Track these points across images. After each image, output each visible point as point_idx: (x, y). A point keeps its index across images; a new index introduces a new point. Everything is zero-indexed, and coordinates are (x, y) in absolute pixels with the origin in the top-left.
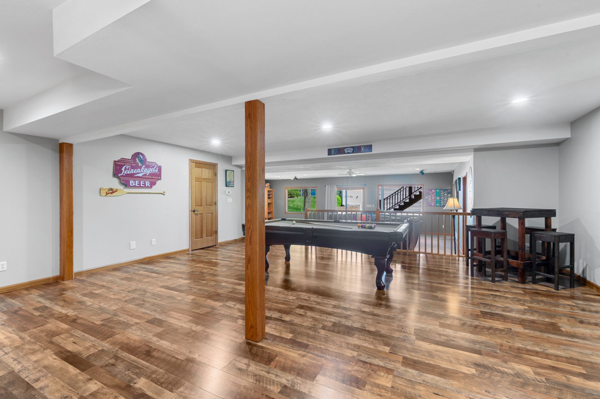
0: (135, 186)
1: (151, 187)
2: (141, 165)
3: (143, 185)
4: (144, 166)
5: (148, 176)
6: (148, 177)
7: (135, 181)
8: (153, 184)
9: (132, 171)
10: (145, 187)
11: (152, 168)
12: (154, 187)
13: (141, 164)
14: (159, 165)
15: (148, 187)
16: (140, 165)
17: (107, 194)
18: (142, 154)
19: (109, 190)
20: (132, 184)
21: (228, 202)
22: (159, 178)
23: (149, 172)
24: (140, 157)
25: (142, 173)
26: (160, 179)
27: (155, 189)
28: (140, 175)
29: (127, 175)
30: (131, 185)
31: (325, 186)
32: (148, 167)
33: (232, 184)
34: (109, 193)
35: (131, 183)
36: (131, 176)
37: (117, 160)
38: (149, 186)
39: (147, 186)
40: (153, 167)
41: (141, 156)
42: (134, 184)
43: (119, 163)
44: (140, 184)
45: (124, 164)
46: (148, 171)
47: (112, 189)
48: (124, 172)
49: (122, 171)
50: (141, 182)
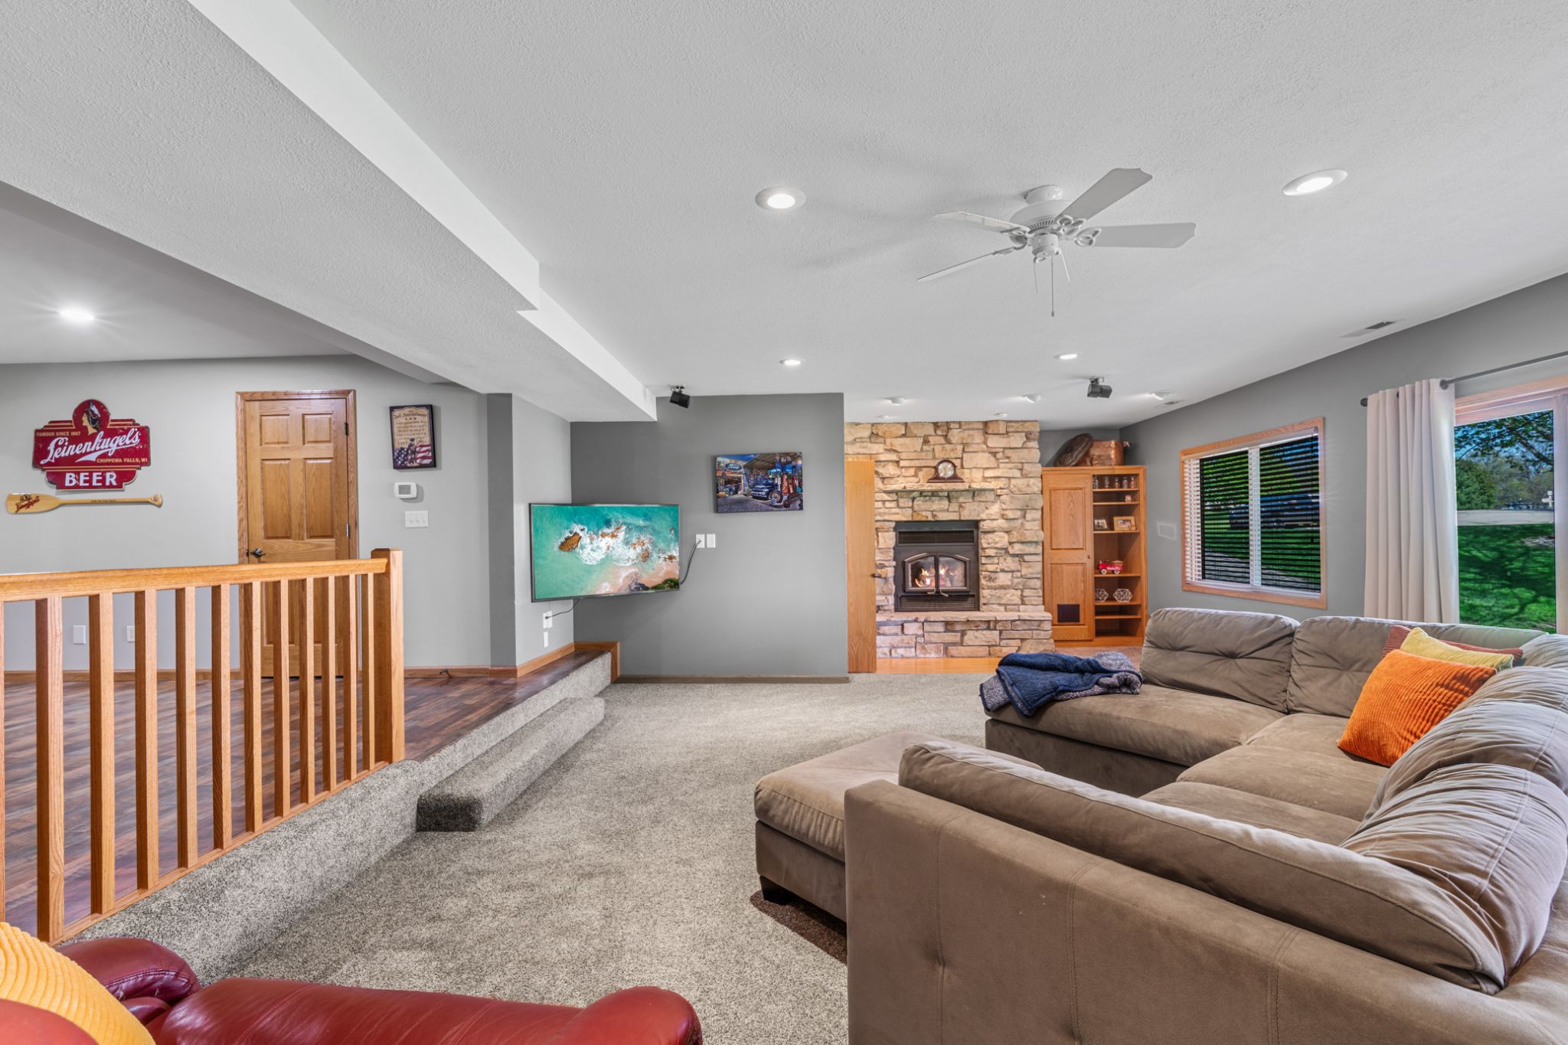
0: (77, 487)
1: (119, 486)
2: (95, 431)
3: (98, 481)
4: (102, 433)
5: (113, 457)
6: (112, 460)
7: (78, 474)
8: (125, 477)
9: (72, 450)
10: (104, 485)
11: (122, 434)
12: (127, 487)
13: (95, 428)
14: (142, 424)
15: (111, 486)
16: (91, 430)
17: (19, 507)
18: (98, 404)
19: (22, 500)
20: (71, 482)
21: (408, 524)
22: (143, 460)
23: (114, 448)
24: (92, 412)
25: (95, 451)
26: (148, 464)
27: (130, 491)
28: (92, 457)
29: (59, 461)
30: (67, 484)
31: (1364, 403)
32: (111, 434)
33: (424, 458)
34: (23, 506)
35: (68, 479)
36: (71, 461)
37: (41, 427)
38: (114, 483)
39: (108, 484)
40: (126, 432)
41: (94, 409)
42: (74, 482)
43: (44, 434)
44: (90, 481)
45: (53, 434)
46: (112, 446)
47: (27, 498)
48: (54, 453)
49: (49, 451)
50: (95, 474)
